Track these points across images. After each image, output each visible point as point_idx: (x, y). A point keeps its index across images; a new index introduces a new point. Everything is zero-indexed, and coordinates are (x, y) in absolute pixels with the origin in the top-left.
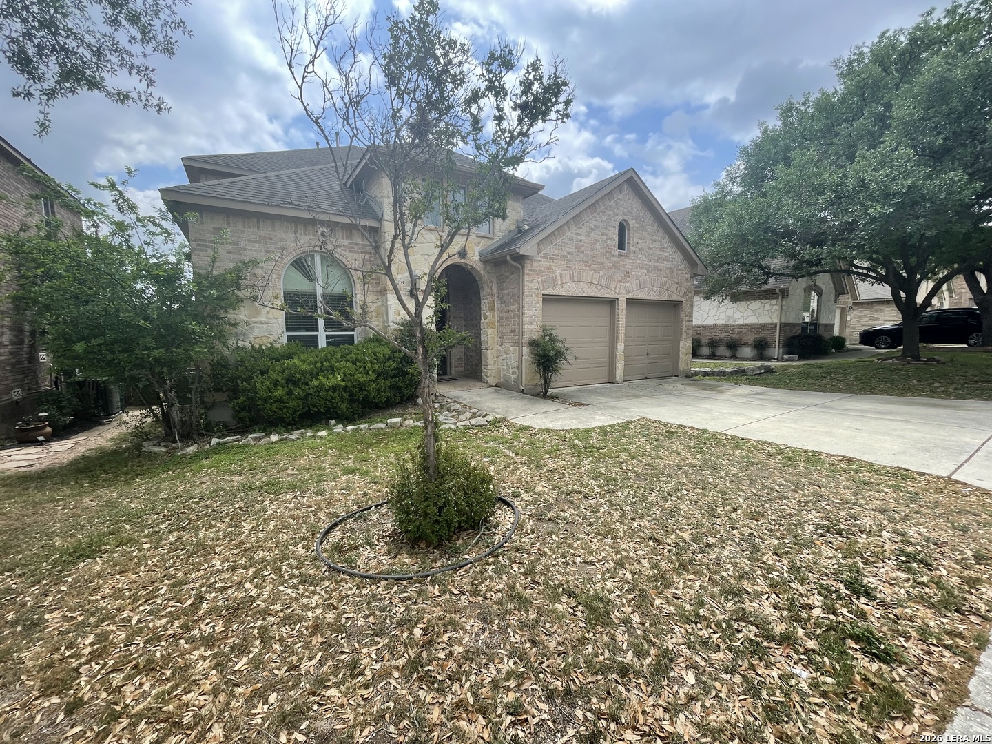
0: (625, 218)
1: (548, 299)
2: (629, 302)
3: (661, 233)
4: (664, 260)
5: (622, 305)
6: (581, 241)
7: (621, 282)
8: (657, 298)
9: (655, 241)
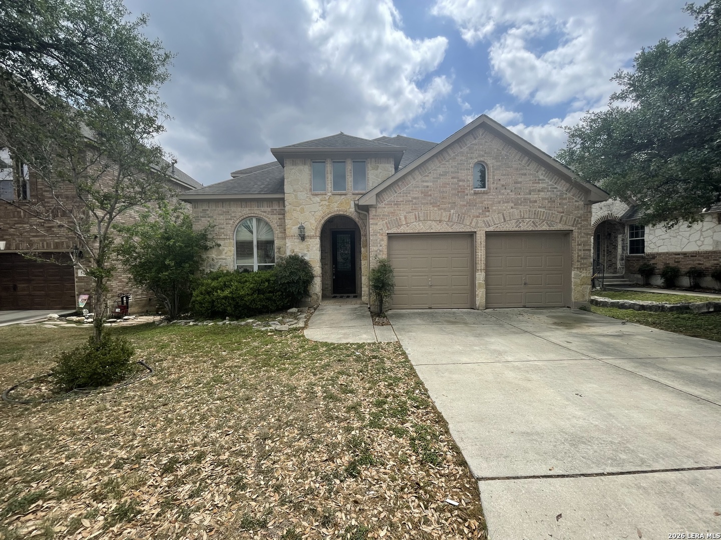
0: (482, 159)
1: (391, 237)
2: (489, 235)
3: (534, 166)
4: (539, 191)
5: (481, 238)
6: (428, 187)
7: (478, 217)
8: (530, 228)
9: (525, 175)
